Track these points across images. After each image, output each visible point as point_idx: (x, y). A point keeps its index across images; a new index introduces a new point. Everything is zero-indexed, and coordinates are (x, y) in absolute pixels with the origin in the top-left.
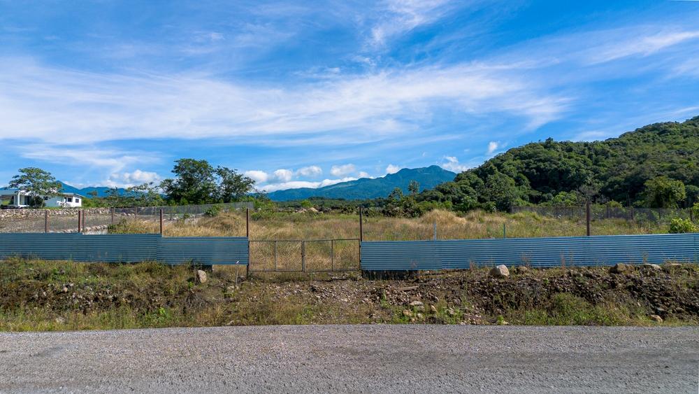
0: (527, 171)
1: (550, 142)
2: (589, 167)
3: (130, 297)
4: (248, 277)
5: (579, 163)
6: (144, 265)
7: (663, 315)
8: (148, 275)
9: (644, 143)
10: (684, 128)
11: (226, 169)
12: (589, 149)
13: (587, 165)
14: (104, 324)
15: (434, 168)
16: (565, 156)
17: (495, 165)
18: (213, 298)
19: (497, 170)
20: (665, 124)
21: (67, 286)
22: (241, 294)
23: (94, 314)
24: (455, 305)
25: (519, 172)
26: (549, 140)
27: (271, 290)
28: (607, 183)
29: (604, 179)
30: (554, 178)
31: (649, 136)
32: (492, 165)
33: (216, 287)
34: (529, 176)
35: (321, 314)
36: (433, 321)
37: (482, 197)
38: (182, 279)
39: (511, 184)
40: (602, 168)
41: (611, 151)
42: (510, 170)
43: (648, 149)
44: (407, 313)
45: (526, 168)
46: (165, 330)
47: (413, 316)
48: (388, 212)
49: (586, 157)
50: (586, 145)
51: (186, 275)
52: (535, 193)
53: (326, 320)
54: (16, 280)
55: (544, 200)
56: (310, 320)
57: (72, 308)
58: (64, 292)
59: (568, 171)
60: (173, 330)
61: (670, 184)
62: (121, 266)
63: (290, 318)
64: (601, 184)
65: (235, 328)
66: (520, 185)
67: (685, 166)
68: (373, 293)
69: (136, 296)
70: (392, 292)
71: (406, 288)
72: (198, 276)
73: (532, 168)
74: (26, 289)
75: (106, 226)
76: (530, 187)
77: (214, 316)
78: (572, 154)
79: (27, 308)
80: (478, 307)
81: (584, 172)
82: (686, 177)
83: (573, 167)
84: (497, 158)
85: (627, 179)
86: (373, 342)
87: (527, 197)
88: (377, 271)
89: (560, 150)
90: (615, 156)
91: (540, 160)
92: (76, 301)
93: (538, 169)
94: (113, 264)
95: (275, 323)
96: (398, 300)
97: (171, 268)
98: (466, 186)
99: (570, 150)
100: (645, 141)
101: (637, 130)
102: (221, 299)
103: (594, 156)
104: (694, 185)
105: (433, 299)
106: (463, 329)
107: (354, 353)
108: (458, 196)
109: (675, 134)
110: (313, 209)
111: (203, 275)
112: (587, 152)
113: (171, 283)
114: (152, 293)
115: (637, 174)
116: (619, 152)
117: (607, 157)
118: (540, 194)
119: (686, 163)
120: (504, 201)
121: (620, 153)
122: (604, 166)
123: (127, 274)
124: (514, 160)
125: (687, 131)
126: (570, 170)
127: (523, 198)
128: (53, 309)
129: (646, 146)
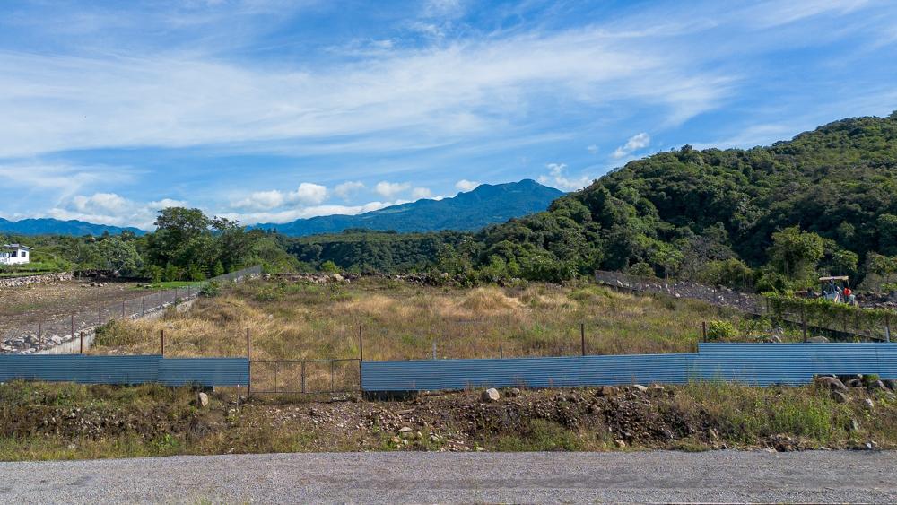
0: (654, 194)
1: (687, 152)
2: (744, 188)
3: (135, 422)
4: (249, 400)
5: (728, 181)
6: (147, 388)
7: (629, 440)
8: (149, 398)
9: (827, 149)
10: (886, 126)
11: (225, 220)
12: (745, 160)
13: (742, 184)
14: (116, 452)
15: (527, 184)
16: (709, 172)
17: (606, 187)
18: (215, 423)
19: (609, 194)
20: (859, 119)
21: (74, 412)
22: (242, 418)
23: (103, 441)
24: (441, 430)
25: (642, 196)
26: (686, 149)
27: (271, 415)
28: (768, 212)
29: (765, 204)
30: (693, 204)
31: (834, 138)
32: (602, 187)
33: (217, 410)
34: (657, 202)
35: (315, 441)
36: (417, 447)
37: (589, 233)
38: (184, 402)
39: (631, 215)
40: (762, 190)
41: (777, 163)
42: (630, 194)
43: (832, 158)
44: (396, 440)
45: (652, 190)
46: (173, 458)
47: (399, 443)
48: (433, 280)
49: (740, 173)
50: (740, 154)
51: (188, 398)
52: (665, 226)
53: (319, 447)
54: (24, 405)
55: (679, 236)
56: (304, 447)
57: (81, 434)
58: (72, 418)
59: (712, 195)
60: (181, 459)
61: (801, 238)
62: (124, 388)
63: (287, 446)
64: (760, 213)
65: (235, 456)
66: (643, 215)
67: (881, 185)
68: (368, 417)
69: (141, 422)
70: (386, 417)
71: (402, 412)
72: (200, 399)
73: (661, 191)
74: (34, 415)
75: (93, 329)
76: (658, 218)
77: (217, 443)
78: (720, 168)
79: (38, 434)
80: (463, 432)
81: (736, 194)
82: (880, 203)
83: (719, 188)
84: (611, 175)
85: (797, 206)
86: (351, 471)
87: (655, 232)
88: (377, 392)
89: (702, 162)
90: (783, 170)
91: (673, 179)
92: (86, 427)
93: (669, 191)
94: (115, 386)
95: (272, 451)
96: (391, 425)
97: (173, 390)
98: (564, 218)
99: (717, 162)
100: (829, 146)
101: (818, 128)
102: (223, 424)
103: (752, 170)
104: (891, 214)
105: (422, 425)
106: (443, 456)
107: (333, 481)
108: (554, 233)
109: (873, 135)
110: (337, 276)
111: (204, 397)
112: (741, 165)
113: (173, 407)
114: (156, 418)
115: (810, 199)
116: (789, 163)
117: (770, 172)
118: (672, 227)
119: (882, 181)
120: (619, 239)
121: (789, 165)
122: (766, 186)
123: (130, 397)
124: (636, 178)
125: (890, 131)
126: (714, 193)
127: (648, 235)
128: (64, 435)
129: (831, 153)
